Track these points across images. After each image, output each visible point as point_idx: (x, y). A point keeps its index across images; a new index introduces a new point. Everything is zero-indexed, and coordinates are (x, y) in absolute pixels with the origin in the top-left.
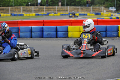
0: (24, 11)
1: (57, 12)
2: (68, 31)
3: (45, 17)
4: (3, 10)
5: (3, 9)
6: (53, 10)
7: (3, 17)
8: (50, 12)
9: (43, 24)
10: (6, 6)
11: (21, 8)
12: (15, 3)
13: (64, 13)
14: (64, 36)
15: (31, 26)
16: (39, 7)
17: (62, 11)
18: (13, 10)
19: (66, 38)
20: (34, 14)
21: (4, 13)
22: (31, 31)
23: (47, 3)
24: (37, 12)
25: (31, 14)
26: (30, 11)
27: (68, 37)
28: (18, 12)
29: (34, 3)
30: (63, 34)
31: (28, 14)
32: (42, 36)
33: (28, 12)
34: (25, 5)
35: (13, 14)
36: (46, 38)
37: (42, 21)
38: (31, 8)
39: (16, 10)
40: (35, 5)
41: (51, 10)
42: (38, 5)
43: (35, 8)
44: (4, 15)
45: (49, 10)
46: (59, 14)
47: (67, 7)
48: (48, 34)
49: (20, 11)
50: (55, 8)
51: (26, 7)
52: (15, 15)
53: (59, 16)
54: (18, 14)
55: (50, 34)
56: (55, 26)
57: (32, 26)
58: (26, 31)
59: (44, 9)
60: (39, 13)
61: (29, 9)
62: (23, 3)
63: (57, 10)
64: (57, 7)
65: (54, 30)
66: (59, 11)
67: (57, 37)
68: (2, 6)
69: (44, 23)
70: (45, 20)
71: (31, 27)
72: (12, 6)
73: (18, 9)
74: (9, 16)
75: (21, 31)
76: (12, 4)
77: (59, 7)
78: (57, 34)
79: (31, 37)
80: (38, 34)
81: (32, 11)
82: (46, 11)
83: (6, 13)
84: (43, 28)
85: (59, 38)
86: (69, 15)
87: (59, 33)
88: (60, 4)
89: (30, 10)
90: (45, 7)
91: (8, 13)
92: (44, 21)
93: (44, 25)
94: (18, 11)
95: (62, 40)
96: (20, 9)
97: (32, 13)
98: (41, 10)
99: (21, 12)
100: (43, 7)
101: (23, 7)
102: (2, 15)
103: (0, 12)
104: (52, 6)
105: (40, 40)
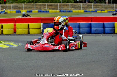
0: (72, 7)
1: (104, 9)
2: (114, 27)
3: (93, 13)
4: (51, 6)
6: (101, 7)
7: (52, 13)
8: (98, 9)
9: (91, 21)
10: (54, 3)
11: (70, 5)
13: (111, 10)
14: (110, 32)
15: (79, 23)
16: (87, 4)
17: (109, 8)
18: (61, 6)
20: (82, 11)
21: (53, 10)
22: (79, 27)
23: (95, 1)
24: (86, 9)
26: (79, 8)
27: (114, 33)
30: (110, 30)
31: (77, 11)
32: (90, 32)
33: (77, 9)
35: (61, 10)
36: (94, 34)
38: (80, 4)
39: (65, 7)
40: (84, 2)
41: (99, 7)
42: (87, 2)
44: (52, 11)
45: (97, 8)
46: (106, 11)
47: (113, 4)
48: (95, 30)
49: (69, 8)
50: (102, 5)
51: (74, 4)
52: (63, 11)
54: (67, 10)
55: (98, 30)
57: (81, 23)
58: (75, 27)
59: (92, 6)
60: (88, 10)
61: (77, 6)
63: (104, 7)
64: (104, 4)
65: (102, 26)
66: (106, 8)
67: (104, 32)
68: (51, 3)
69: (92, 19)
70: (93, 17)
72: (60, 3)
73: (67, 6)
74: (58, 12)
77: (106, 4)
78: (104, 30)
79: (80, 33)
80: (87, 30)
81: (81, 8)
82: (94, 8)
83: (55, 10)
84: (91, 24)
85: (106, 34)
87: (106, 29)
88: (107, 1)
90: (93, 4)
91: (57, 10)
94: (66, 8)
95: (109, 35)
96: (69, 6)
97: (80, 10)
98: (89, 7)
99: (70, 9)
100: (91, 4)
101: (71, 4)
102: (50, 11)
103: (49, 8)
104: (99, 3)
105: (89, 36)
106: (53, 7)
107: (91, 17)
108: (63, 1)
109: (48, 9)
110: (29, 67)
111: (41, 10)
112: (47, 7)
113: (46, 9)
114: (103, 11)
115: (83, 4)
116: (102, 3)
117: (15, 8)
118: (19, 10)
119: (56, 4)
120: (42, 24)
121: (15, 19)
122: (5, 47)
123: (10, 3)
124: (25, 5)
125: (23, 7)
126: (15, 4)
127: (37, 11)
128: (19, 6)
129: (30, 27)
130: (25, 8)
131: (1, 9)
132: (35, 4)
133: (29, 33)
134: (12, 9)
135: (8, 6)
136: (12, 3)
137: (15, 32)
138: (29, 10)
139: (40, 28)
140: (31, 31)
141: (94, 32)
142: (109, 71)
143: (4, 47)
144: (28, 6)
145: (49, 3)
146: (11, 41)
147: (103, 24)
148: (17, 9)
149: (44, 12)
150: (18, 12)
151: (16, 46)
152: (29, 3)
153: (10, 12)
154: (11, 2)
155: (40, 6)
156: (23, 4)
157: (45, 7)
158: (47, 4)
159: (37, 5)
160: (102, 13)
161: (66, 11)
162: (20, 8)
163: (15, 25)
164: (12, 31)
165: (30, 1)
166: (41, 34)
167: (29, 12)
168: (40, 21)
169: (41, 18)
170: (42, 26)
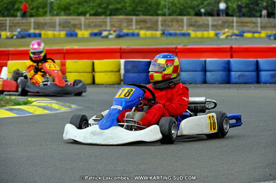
0: (191, 25)
1: (259, 30)
4: (143, 23)
6: (253, 25)
7: (145, 38)
8: (246, 29)
9: (229, 54)
10: (151, 15)
11: (185, 21)
12: (171, 9)
14: (271, 80)
15: (204, 59)
16: (222, 18)
17: (269, 27)
18: (166, 23)
21: (147, 30)
22: (205, 70)
24: (219, 30)
25: (206, 34)
26: (205, 27)
28: (179, 27)
29: (212, 10)
30: (271, 75)
31: (199, 34)
32: (228, 81)
33: (200, 29)
34: (193, 13)
35: (166, 32)
36: (237, 83)
37: (227, 48)
38: (206, 20)
39: (174, 24)
40: (215, 13)
41: (249, 25)
43: (215, 20)
44: (146, 34)
45: (244, 26)
46: (263, 34)
48: (239, 77)
49: (183, 27)
50: (256, 22)
51: (195, 17)
52: (170, 34)
53: (263, 38)
54: (178, 32)
55: (244, 76)
56: (255, 60)
57: (208, 59)
58: (194, 69)
59: (233, 22)
61: (201, 23)
62: (189, 10)
63: (259, 25)
64: (259, 19)
65: (253, 68)
66: (264, 27)
67: (258, 81)
68: (144, 15)
69: (232, 52)
70: (234, 46)
71: (205, 61)
72: (164, 15)
73: (178, 21)
74: (159, 36)
75: (183, 69)
76: (165, 10)
78: (258, 76)
79: (205, 82)
80: (220, 75)
81: (208, 27)
82: (238, 28)
83: (152, 30)
84: (229, 63)
85: (262, 85)
87: (263, 73)
89: (204, 24)
90: (235, 19)
91: (157, 30)
92: (231, 48)
93: (232, 57)
95: (268, 87)
96: (183, 22)
97: (208, 30)
98: (227, 24)
99: (185, 28)
100: (230, 18)
101: (188, 17)
102: (142, 33)
103: (138, 27)
104: (250, 16)
105: (225, 88)
106: (148, 25)
107: (229, 46)
108: (170, 11)
109: (136, 29)
110: (91, 156)
111: (121, 30)
112: (136, 24)
113: (132, 29)
114: (256, 35)
115: (213, 18)
116: (254, 16)
117: (63, 27)
118: (74, 31)
119: (154, 18)
120: (122, 61)
121: (63, 50)
122: (40, 111)
123: (53, 15)
124: (87, 19)
125: (83, 23)
126: (65, 17)
128: (73, 22)
129: (96, 69)
130: (88, 26)
131: (34, 29)
132: (108, 18)
133: (94, 82)
134: (58, 28)
135: (49, 23)
136: (57, 15)
138: (96, 31)
139: (119, 71)
140: (100, 78)
141: (237, 81)
142: (267, 166)
143: (37, 113)
144: (93, 22)
145: (138, 15)
147: (255, 63)
148: (68, 29)
149: (127, 35)
150: (72, 35)
151: (64, 109)
152: (96, 14)
153: (54, 35)
154: (55, 13)
155: (119, 23)
156: (82, 18)
157: (132, 25)
158: (134, 18)
159: (115, 20)
160: (254, 37)
161: (175, 34)
162: (75, 26)
163: (63, 65)
165: (100, 10)
166: (120, 84)
167: (96, 35)
168: (119, 54)
169: (120, 49)
170: (122, 67)
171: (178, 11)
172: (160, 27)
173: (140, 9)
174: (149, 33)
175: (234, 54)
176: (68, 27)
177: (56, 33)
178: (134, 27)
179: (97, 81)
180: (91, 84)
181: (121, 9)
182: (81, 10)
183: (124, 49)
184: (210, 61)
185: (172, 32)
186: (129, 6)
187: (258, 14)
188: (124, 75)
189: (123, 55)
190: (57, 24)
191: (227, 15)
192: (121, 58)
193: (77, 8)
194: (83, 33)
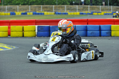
0: (68, 9)
1: (100, 11)
2: (111, 30)
3: (89, 16)
5: (46, 8)
6: (97, 9)
7: (47, 16)
8: (94, 11)
9: (86, 23)
10: (49, 5)
11: (65, 7)
12: (59, 2)
13: (108, 13)
14: (107, 35)
17: (105, 10)
18: (57, 8)
19: (109, 37)
20: (78, 13)
21: (48, 12)
23: (91, 3)
24: (81, 11)
25: (75, 13)
27: (111, 36)
28: (63, 10)
30: (106, 32)
31: (72, 13)
32: (86, 35)
33: (72, 11)
34: (69, 3)
35: (57, 12)
36: (90, 36)
37: (86, 20)
39: (60, 9)
40: (80, 4)
41: (95, 9)
43: (79, 7)
44: (47, 14)
45: (93, 10)
46: (103, 13)
47: (110, 6)
48: (91, 33)
49: (64, 10)
51: (70, 6)
52: (59, 14)
53: (102, 15)
54: (62, 12)
55: (93, 33)
56: (99, 25)
57: (76, 25)
59: (88, 8)
60: (84, 12)
61: (73, 8)
62: (67, 2)
63: (100, 9)
64: (100, 6)
65: (98, 29)
66: (102, 10)
67: (100, 36)
68: (46, 4)
69: (88, 22)
70: (89, 19)
71: (75, 26)
72: (55, 4)
73: (62, 7)
74: (53, 14)
76: (56, 2)
78: (100, 33)
80: (83, 32)
81: (76, 10)
82: (90, 11)
84: (86, 27)
85: (102, 37)
86: (113, 14)
87: (102, 32)
89: (74, 8)
90: (89, 6)
91: (52, 12)
92: (88, 20)
93: (88, 24)
95: (105, 38)
96: (64, 8)
98: (85, 9)
99: (65, 11)
100: (87, 6)
101: (67, 5)
102: (46, 13)
103: (43, 10)
104: (96, 5)
106: (48, 9)
107: (86, 19)
108: (59, 3)
109: (43, 11)
111: (36, 12)
112: (43, 9)
113: (41, 11)
114: (99, 14)
116: (98, 5)
117: (9, 10)
118: (14, 12)
119: (51, 6)
120: (37, 26)
121: (9, 21)
123: (4, 5)
124: (20, 7)
126: (10, 6)
127: (31, 13)
128: (13, 8)
129: (24, 30)
130: (20, 10)
132: (30, 6)
133: (23, 36)
134: (6, 11)
135: (3, 9)
136: (6, 5)
137: (9, 35)
138: (24, 12)
139: (35, 31)
140: (26, 34)
141: (90, 35)
142: (105, 75)
144: (22, 8)
145: (43, 5)
146: (5, 43)
147: (99, 27)
148: (11, 11)
149: (38, 14)
151: (10, 48)
152: (24, 4)
153: (5, 14)
154: (5, 4)
155: (35, 8)
156: (18, 6)
157: (40, 9)
158: (42, 6)
159: (32, 7)
160: (98, 15)
161: (61, 14)
162: (14, 10)
163: (9, 28)
164: (6, 34)
165: (25, 3)
166: (35, 37)
167: (24, 14)
168: (35, 23)
169: (36, 20)
170: (36, 29)
171: (62, 3)
172: (54, 10)
173: (44, 2)
174: (49, 13)
175: (89, 23)
176: (11, 10)
177: (6, 13)
178: (41, 10)
179: (25, 35)
180: (22, 37)
181: (36, 2)
182: (17, 2)
183: (37, 20)
184: (77, 26)
185: (59, 12)
186: (39, 1)
187: (100, 4)
188: (37, 32)
189: (37, 23)
190: (6, 9)
191: (85, 4)
192: (36, 25)
193: (15, 2)
194: (18, 13)
